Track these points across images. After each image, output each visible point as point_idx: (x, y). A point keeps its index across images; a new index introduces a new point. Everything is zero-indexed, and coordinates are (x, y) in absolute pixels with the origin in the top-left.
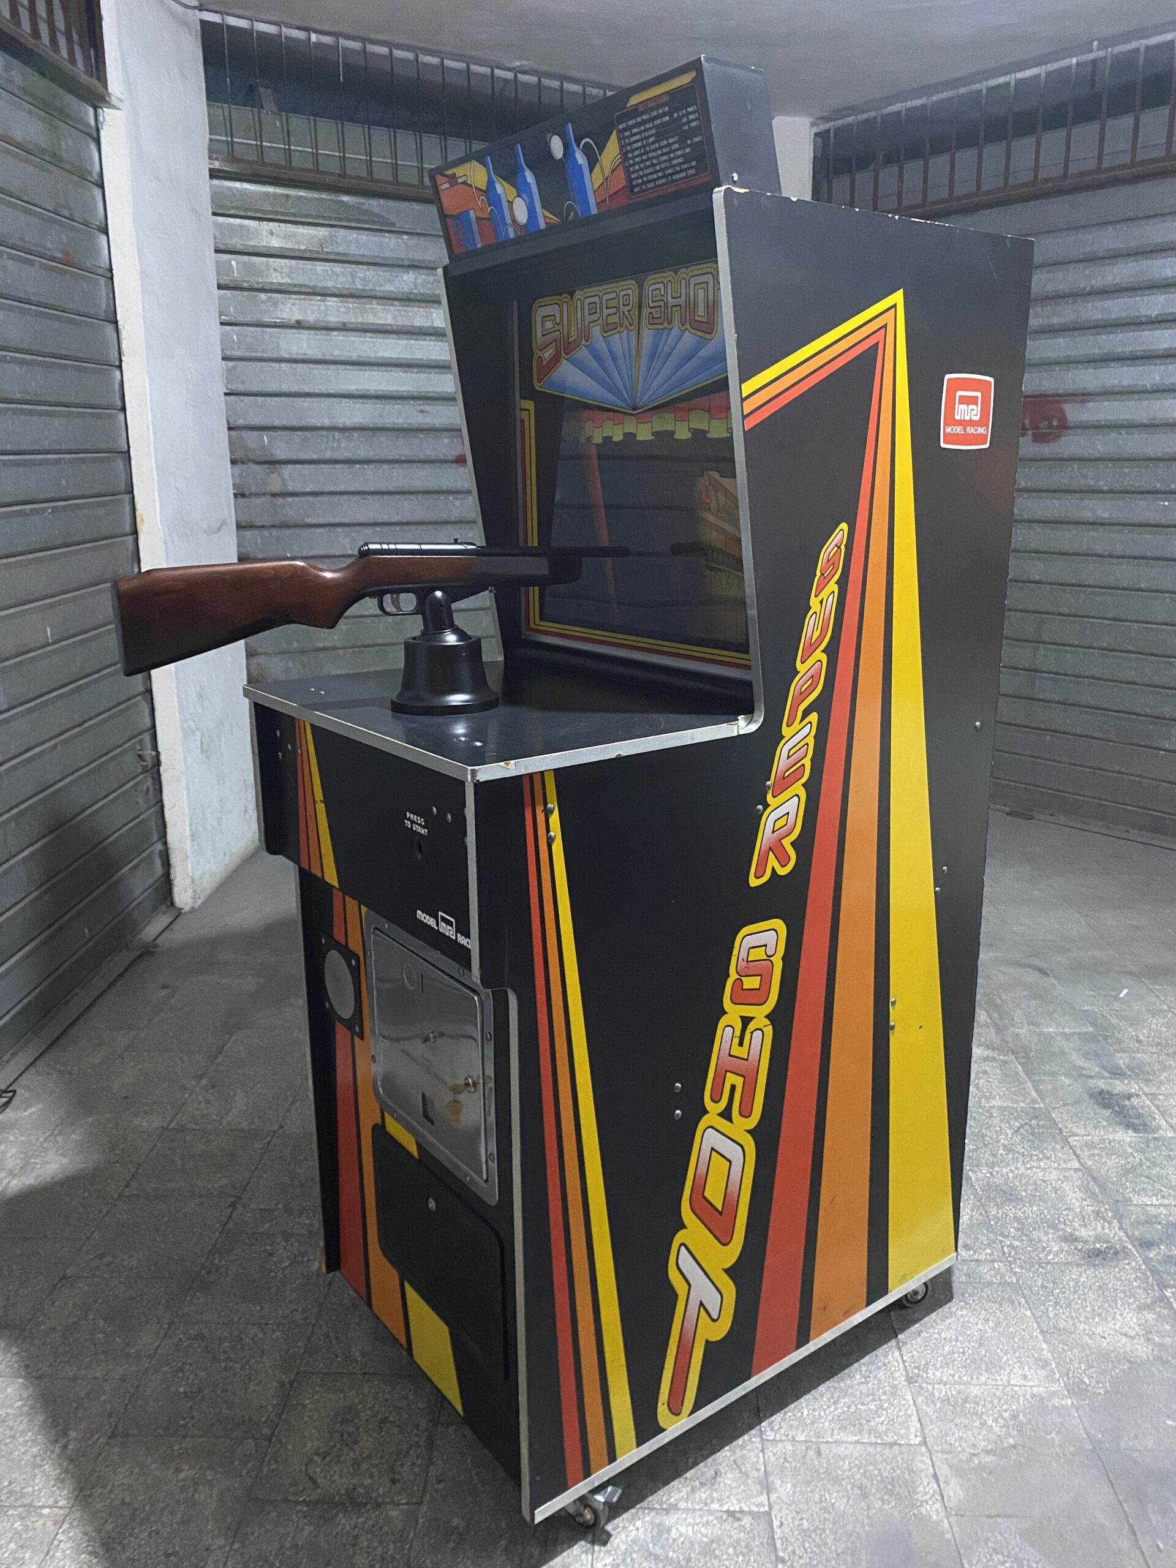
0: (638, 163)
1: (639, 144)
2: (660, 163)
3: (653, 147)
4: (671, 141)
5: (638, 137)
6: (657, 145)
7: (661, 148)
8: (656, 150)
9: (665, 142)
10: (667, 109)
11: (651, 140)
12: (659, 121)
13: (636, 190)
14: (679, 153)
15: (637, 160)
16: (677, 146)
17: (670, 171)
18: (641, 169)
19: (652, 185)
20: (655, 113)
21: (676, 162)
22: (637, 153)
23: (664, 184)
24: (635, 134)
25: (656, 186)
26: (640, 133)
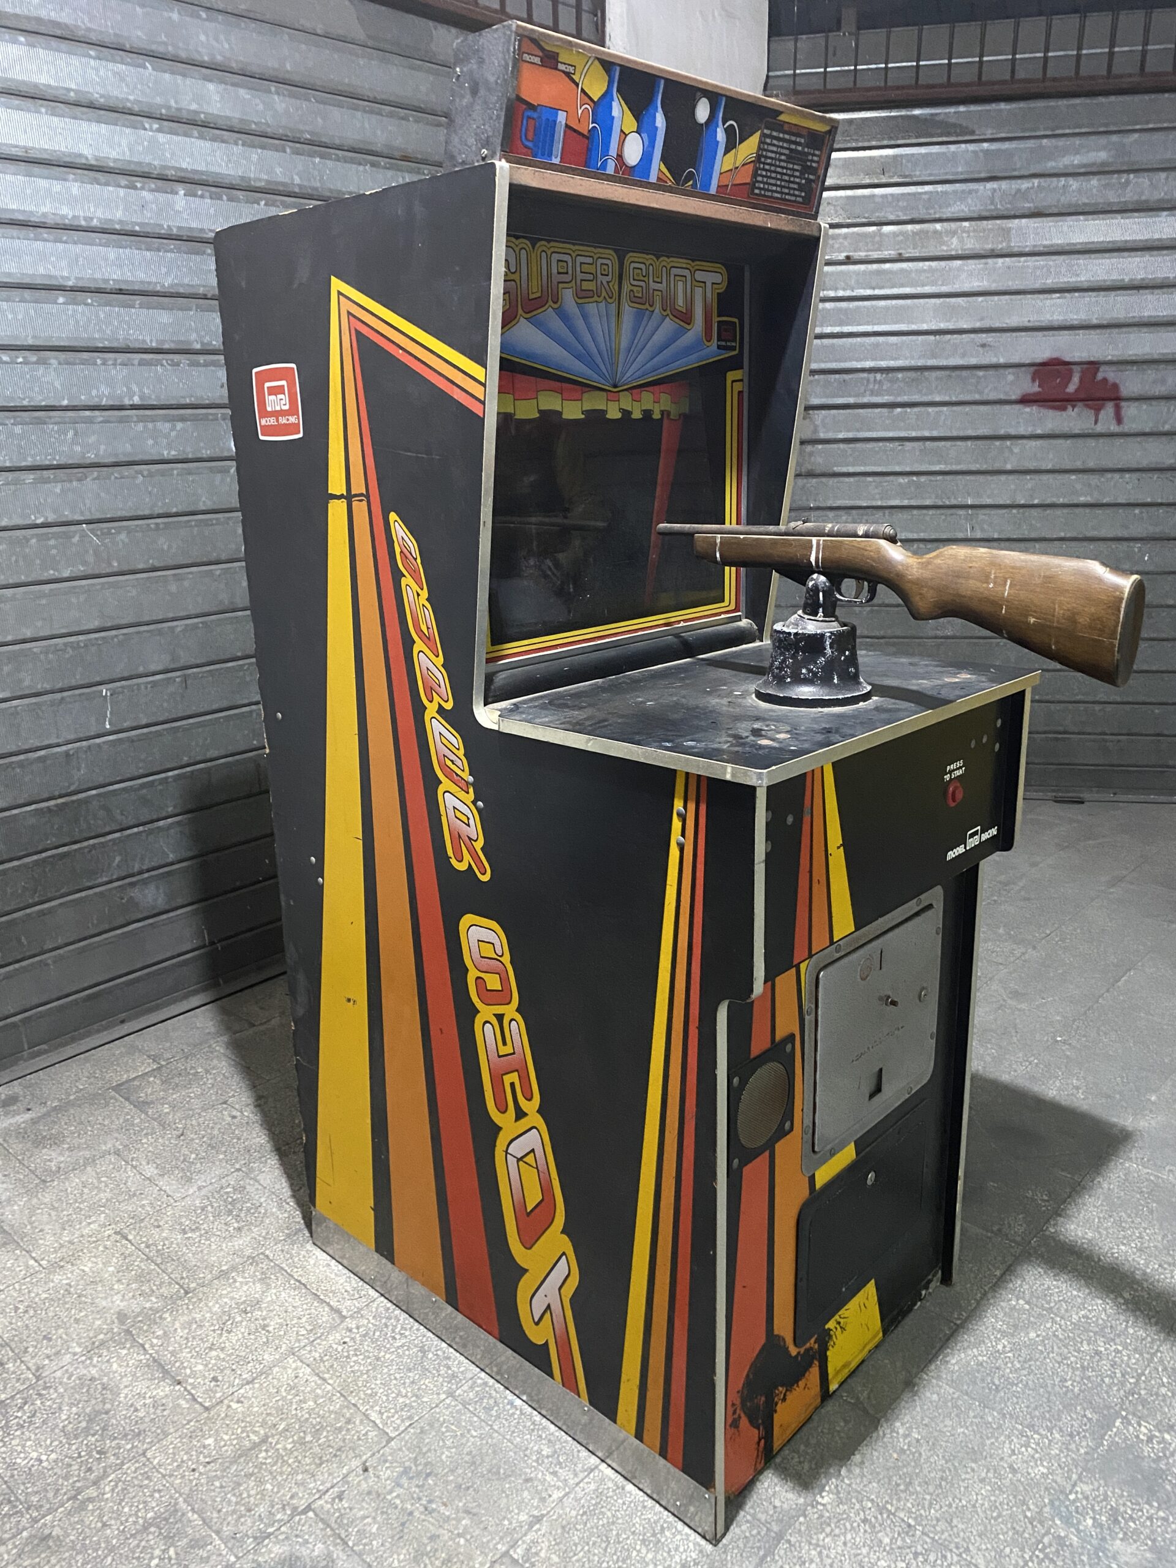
0: (766, 170)
1: (773, 155)
2: (781, 180)
3: (782, 164)
4: (796, 167)
5: (775, 149)
6: (785, 164)
7: (787, 168)
8: (783, 168)
9: (791, 166)
10: (803, 141)
11: (783, 157)
12: (793, 147)
13: (757, 191)
14: (797, 180)
15: (767, 167)
16: (797, 174)
17: (786, 191)
18: (766, 176)
19: (769, 194)
20: (793, 138)
21: (792, 185)
22: (769, 161)
23: (777, 198)
24: (774, 145)
25: (771, 197)
26: (778, 146)
